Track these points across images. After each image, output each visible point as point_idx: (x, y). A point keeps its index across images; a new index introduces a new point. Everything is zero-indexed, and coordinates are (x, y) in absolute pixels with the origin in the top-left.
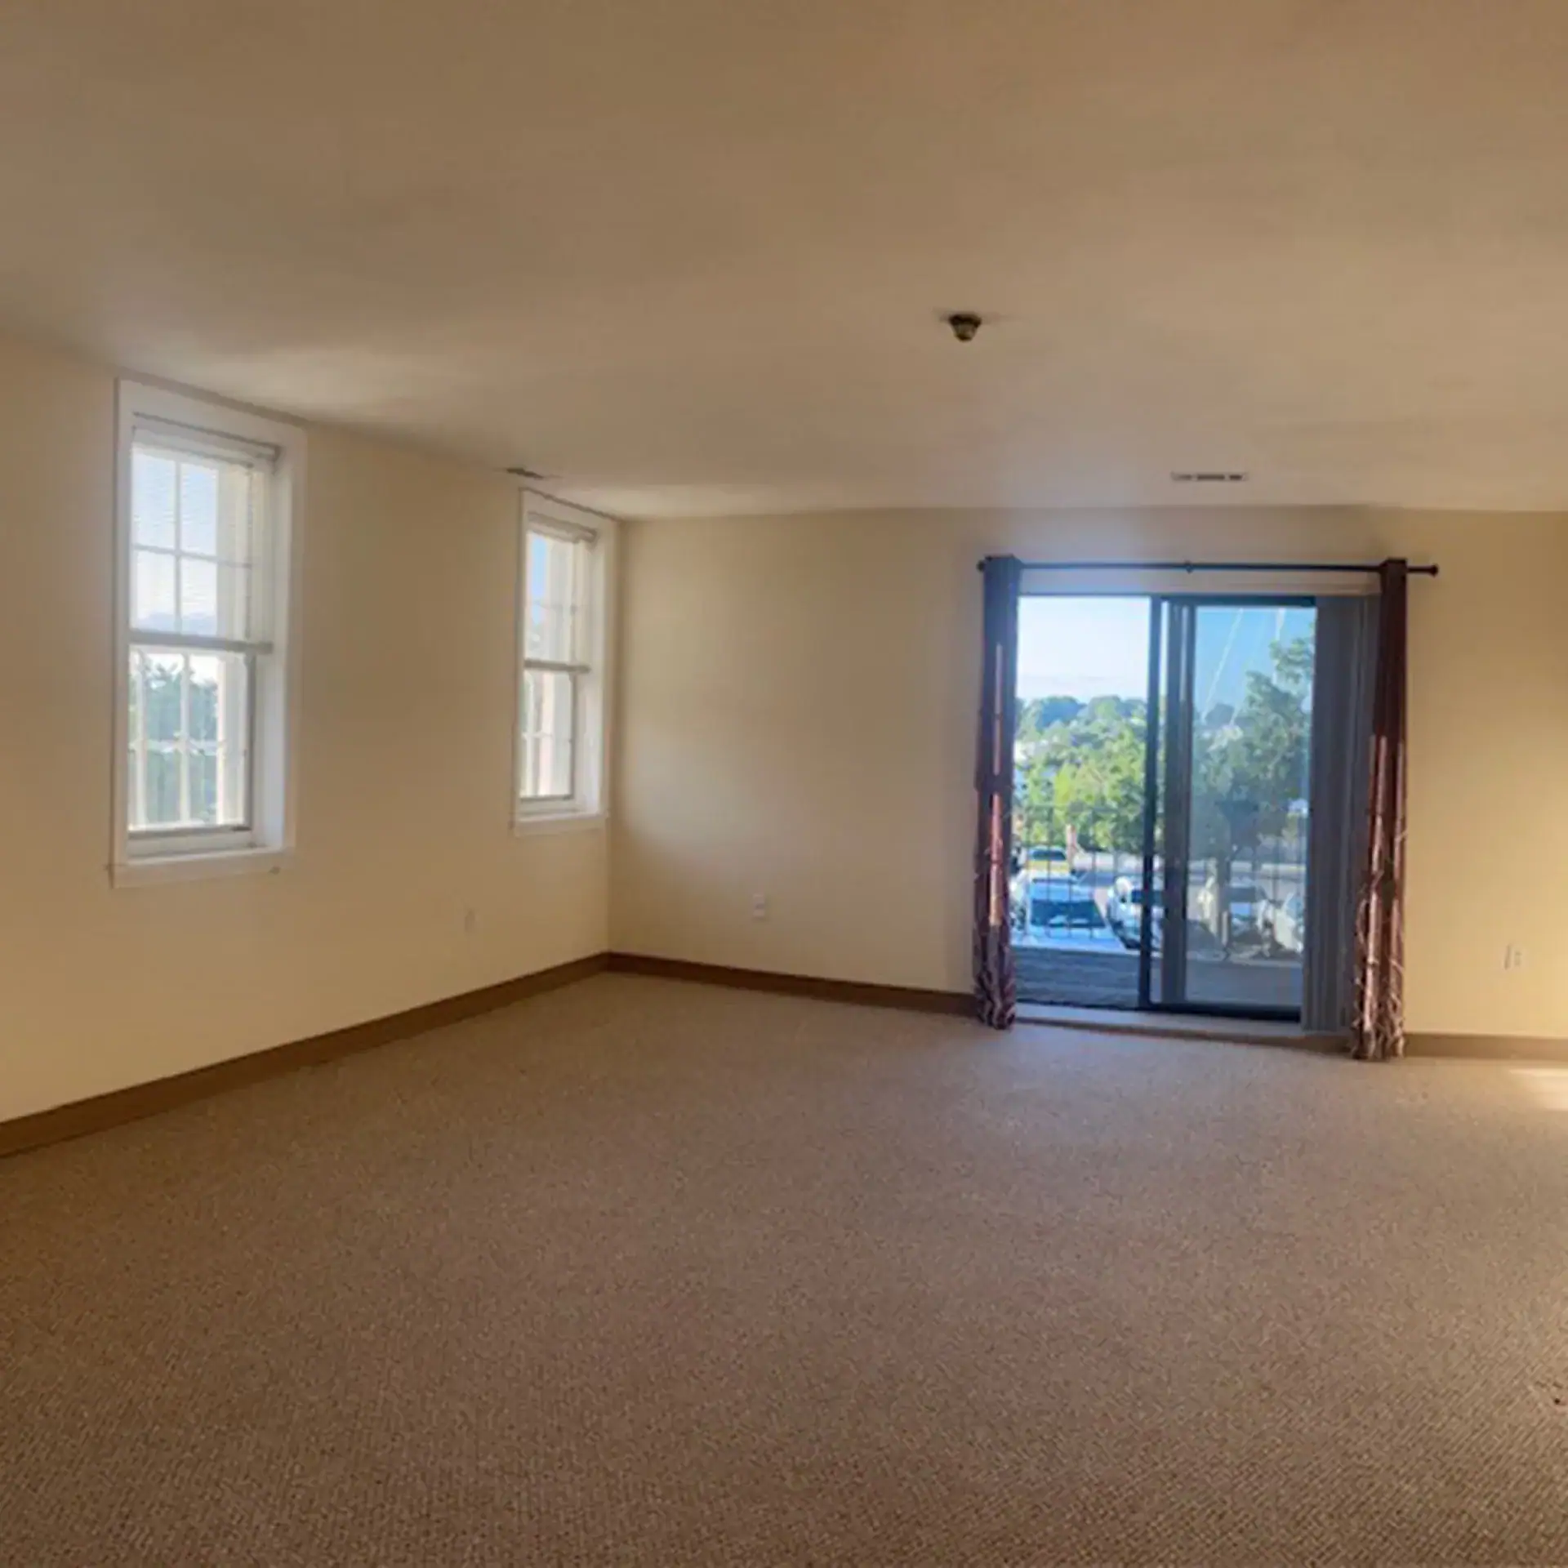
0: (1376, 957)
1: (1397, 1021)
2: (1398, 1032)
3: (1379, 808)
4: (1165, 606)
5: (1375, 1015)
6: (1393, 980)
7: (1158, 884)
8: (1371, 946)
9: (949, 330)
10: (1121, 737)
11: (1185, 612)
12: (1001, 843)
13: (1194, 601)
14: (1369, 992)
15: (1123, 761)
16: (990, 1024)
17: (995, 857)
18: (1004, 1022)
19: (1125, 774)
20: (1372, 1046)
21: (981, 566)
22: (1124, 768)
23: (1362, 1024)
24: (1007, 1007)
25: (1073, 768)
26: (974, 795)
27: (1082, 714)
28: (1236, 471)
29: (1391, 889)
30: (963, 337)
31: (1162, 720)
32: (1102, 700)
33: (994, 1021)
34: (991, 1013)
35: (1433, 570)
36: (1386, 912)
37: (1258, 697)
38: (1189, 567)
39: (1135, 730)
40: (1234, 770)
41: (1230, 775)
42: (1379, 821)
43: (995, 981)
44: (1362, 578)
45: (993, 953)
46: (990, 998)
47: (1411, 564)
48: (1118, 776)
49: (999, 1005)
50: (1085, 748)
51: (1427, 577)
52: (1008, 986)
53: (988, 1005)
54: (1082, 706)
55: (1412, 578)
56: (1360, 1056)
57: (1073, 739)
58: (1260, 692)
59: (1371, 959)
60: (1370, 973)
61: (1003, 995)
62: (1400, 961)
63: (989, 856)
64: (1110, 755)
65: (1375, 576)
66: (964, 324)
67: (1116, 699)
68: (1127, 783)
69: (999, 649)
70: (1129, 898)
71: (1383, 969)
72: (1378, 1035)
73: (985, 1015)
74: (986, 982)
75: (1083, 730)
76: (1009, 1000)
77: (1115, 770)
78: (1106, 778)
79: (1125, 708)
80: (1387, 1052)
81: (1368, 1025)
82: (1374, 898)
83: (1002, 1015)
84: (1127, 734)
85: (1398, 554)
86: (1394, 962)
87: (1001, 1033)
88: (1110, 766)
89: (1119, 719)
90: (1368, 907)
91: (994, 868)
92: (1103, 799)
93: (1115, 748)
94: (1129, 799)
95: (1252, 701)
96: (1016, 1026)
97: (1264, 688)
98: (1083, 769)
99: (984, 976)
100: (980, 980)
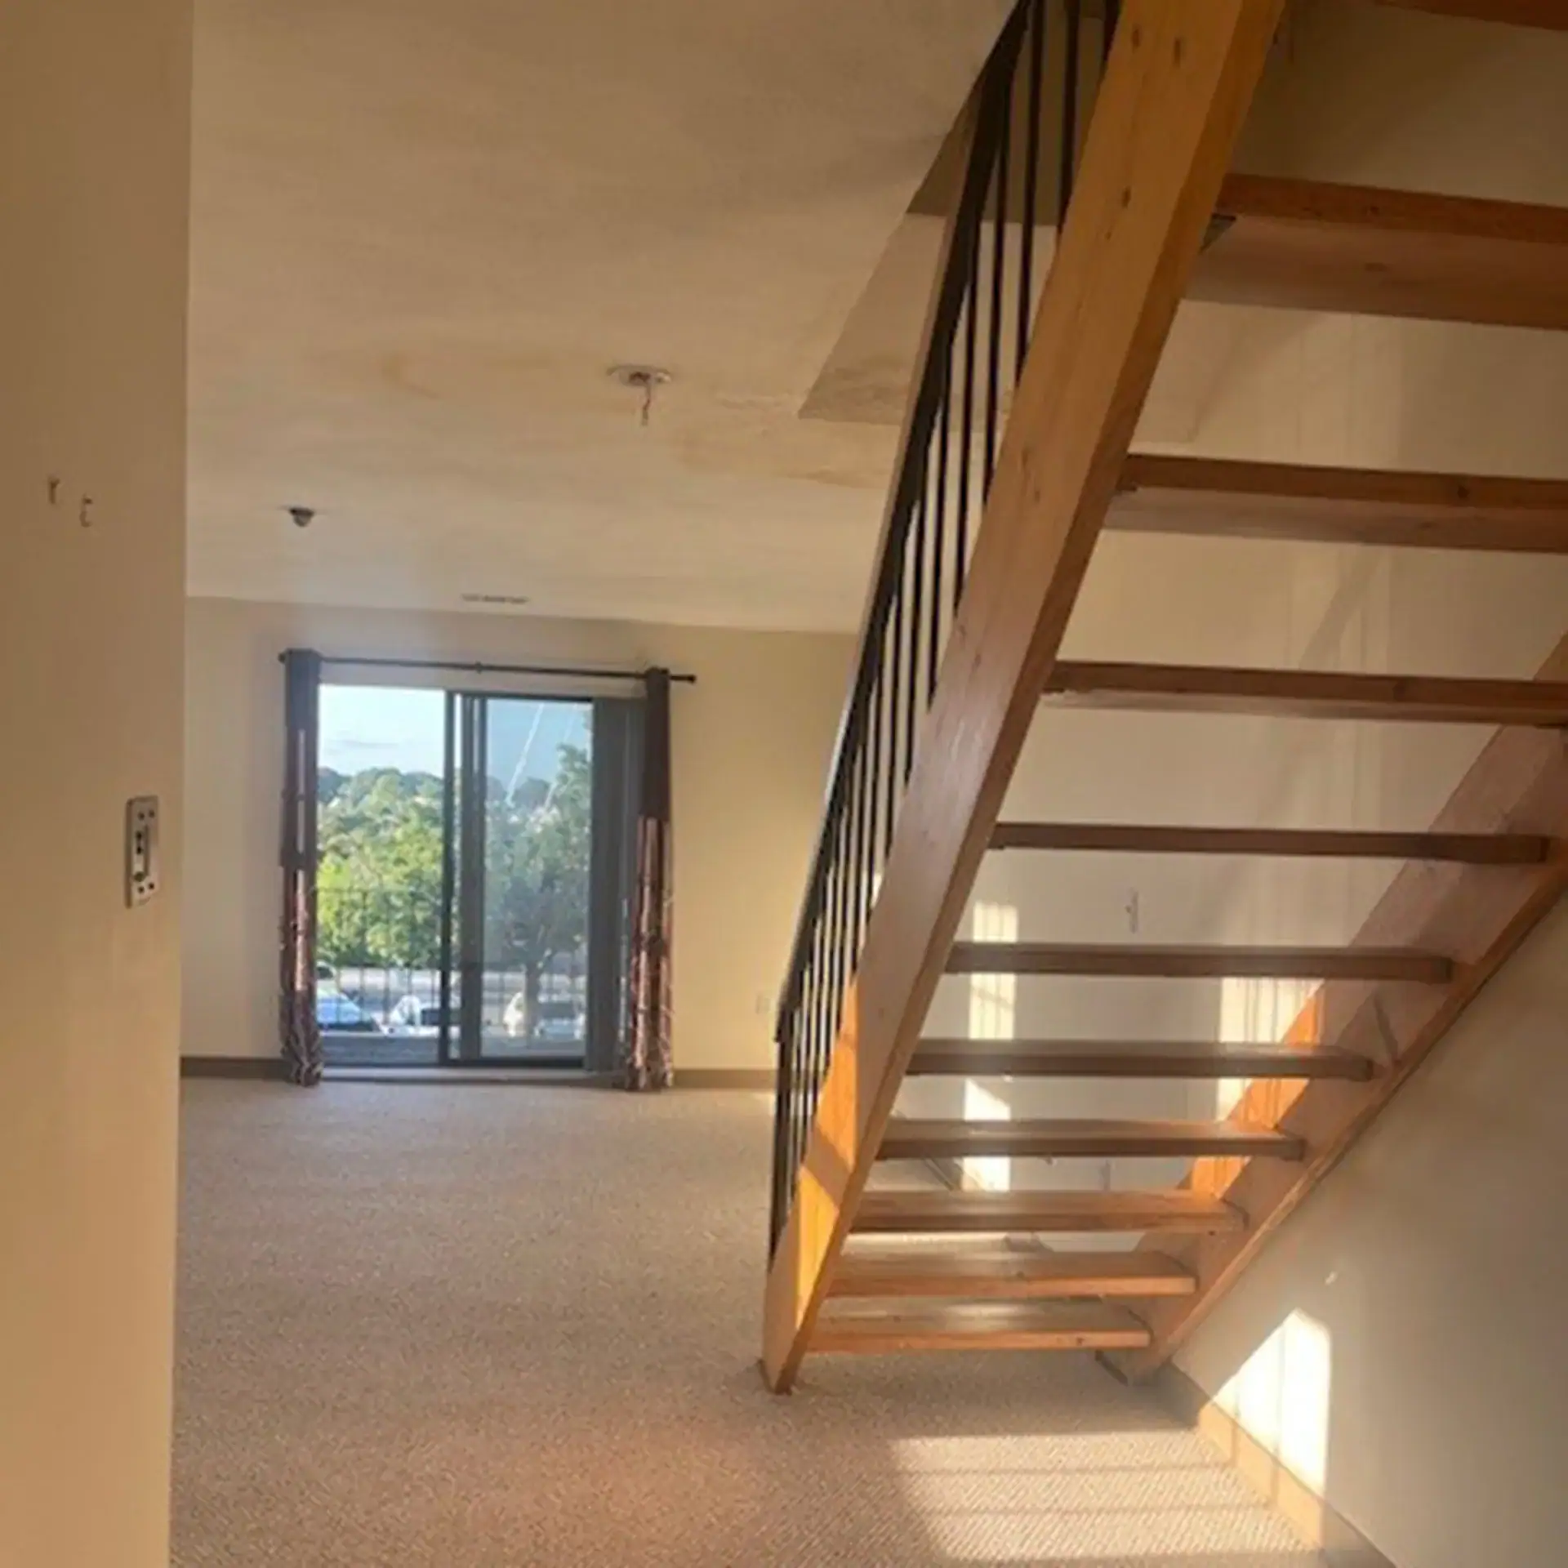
0: (646, 1003)
1: (666, 1056)
2: (668, 1066)
3: (647, 879)
4: (458, 699)
5: (646, 1054)
6: (663, 1021)
7: (455, 1001)
8: (642, 995)
9: (290, 518)
10: (406, 820)
11: (477, 703)
12: (306, 914)
13: (484, 696)
14: (640, 1033)
15: (408, 850)
16: (298, 1082)
17: (300, 928)
18: (311, 1080)
19: (412, 866)
20: (643, 1081)
21: (282, 658)
22: (410, 858)
23: (634, 1060)
24: (314, 1066)
25: (339, 859)
26: (280, 871)
27: (347, 790)
28: (517, 595)
29: (659, 948)
30: (300, 523)
31: (457, 801)
32: (379, 773)
33: (302, 1078)
34: (298, 1072)
35: (691, 679)
36: (655, 967)
37: (571, 776)
38: (479, 667)
39: (425, 814)
40: (546, 860)
41: (541, 866)
42: (647, 890)
43: (302, 1043)
44: (630, 683)
45: (299, 1017)
46: (297, 1059)
47: (673, 672)
48: (406, 869)
49: (307, 1065)
50: (357, 835)
51: (686, 685)
52: (313, 1049)
53: (296, 1066)
54: (347, 779)
55: (674, 685)
56: (633, 1087)
57: (337, 823)
58: (573, 769)
59: (641, 1006)
60: (641, 1018)
61: (311, 1055)
62: (669, 1005)
63: (295, 927)
64: (393, 842)
65: (641, 683)
66: (301, 515)
67: (395, 772)
68: (415, 877)
69: (302, 736)
70: (418, 1020)
71: (654, 1013)
72: (649, 1069)
73: (293, 1075)
74: (293, 1044)
75: (351, 812)
76: (314, 1060)
77: (399, 861)
78: (387, 871)
79: (410, 783)
80: (657, 1084)
81: (639, 1061)
82: (644, 955)
83: (309, 1071)
84: (413, 814)
85: (661, 665)
86: (663, 1007)
87: (309, 1091)
88: (393, 856)
89: (402, 798)
90: (638, 963)
91: (300, 939)
92: (385, 898)
93: (398, 834)
94: (415, 897)
95: (563, 779)
96: (323, 1085)
97: (578, 765)
98: (354, 861)
99: (292, 1039)
100: (288, 1043)
